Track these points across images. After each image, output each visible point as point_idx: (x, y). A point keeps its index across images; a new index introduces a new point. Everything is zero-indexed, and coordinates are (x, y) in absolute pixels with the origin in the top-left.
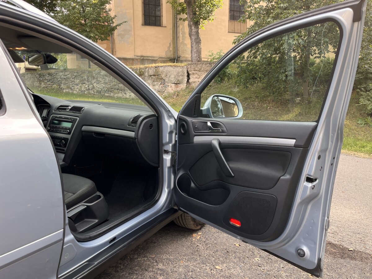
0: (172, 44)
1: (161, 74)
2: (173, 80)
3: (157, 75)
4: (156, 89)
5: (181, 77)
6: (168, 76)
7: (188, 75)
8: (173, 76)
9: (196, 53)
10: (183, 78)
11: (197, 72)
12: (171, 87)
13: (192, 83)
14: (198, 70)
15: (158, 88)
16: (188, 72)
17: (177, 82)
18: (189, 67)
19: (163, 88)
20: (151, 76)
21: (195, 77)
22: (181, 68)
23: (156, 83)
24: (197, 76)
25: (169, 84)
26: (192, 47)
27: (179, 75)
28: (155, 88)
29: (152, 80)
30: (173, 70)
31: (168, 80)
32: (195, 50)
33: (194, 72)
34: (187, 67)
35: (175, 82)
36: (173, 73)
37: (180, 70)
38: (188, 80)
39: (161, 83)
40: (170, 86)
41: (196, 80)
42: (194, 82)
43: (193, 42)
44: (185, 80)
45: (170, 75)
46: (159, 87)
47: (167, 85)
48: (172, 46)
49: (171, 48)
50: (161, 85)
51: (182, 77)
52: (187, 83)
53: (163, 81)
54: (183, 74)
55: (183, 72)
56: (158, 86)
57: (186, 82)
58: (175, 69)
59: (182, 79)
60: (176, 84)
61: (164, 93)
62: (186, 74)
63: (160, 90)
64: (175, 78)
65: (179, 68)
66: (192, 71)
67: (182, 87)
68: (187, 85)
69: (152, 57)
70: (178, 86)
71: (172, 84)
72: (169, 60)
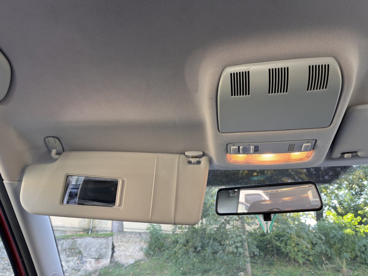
1: (79, 247)
2: (93, 254)
3: (74, 249)
4: (70, 266)
5: (104, 250)
6: (88, 250)
7: (113, 248)
8: (93, 249)
10: (106, 251)
11: (124, 244)
12: (90, 262)
13: (118, 257)
14: (126, 241)
15: (72, 265)
16: (113, 245)
17: (98, 256)
18: (115, 238)
19: (80, 265)
20: (66, 249)
21: (121, 249)
22: (106, 239)
23: (71, 258)
24: (123, 248)
25: (88, 260)
27: (102, 247)
28: (68, 265)
29: (66, 254)
30: (95, 242)
31: (88, 254)
33: (121, 244)
34: (113, 238)
35: (96, 257)
36: (94, 246)
37: (104, 242)
38: (113, 253)
39: (77, 258)
40: (88, 263)
41: (122, 253)
42: (120, 256)
44: (109, 253)
45: (91, 248)
46: (75, 263)
47: (85, 261)
50: (77, 261)
52: (111, 258)
53: (80, 256)
54: (107, 246)
55: (107, 243)
56: (73, 262)
57: (110, 256)
58: (97, 241)
59: (106, 253)
60: (98, 259)
61: (79, 271)
62: (111, 247)
63: (75, 268)
64: (96, 251)
65: (103, 239)
66: (118, 243)
67: (104, 263)
68: (111, 259)
69: (62, 227)
70: (99, 261)
71: (92, 259)
72: (82, 230)
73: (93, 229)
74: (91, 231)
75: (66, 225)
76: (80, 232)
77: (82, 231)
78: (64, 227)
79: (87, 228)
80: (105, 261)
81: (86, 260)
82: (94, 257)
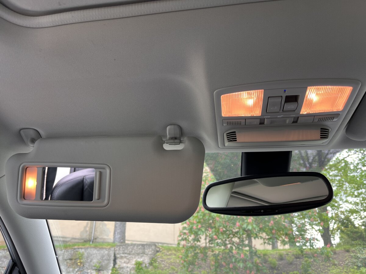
0: (89, 224)
2: (94, 265)
3: (75, 259)
5: (106, 262)
6: (89, 261)
7: (115, 260)
9: (120, 234)
11: (126, 255)
12: (91, 273)
13: (119, 269)
14: (128, 252)
16: (115, 256)
17: (99, 268)
18: (117, 249)
20: (66, 260)
21: (123, 261)
22: (107, 250)
23: (71, 269)
24: (125, 260)
27: (104, 258)
29: (67, 265)
30: (96, 252)
31: (89, 266)
32: (119, 230)
33: (123, 255)
36: (96, 257)
38: (114, 265)
39: (78, 269)
41: (124, 265)
42: (122, 268)
44: (110, 265)
45: (92, 259)
48: (89, 226)
50: (78, 272)
51: (108, 262)
54: (108, 258)
55: (109, 255)
56: (74, 273)
57: (111, 268)
58: (99, 252)
59: (107, 265)
62: (112, 258)
64: (98, 262)
65: (104, 250)
66: (120, 254)
68: (113, 271)
69: (63, 237)
70: (100, 273)
71: (93, 270)
72: (82, 241)
73: (94, 240)
74: (92, 242)
75: (68, 236)
78: (66, 238)
80: (106, 273)
81: (87, 271)
82: (96, 268)
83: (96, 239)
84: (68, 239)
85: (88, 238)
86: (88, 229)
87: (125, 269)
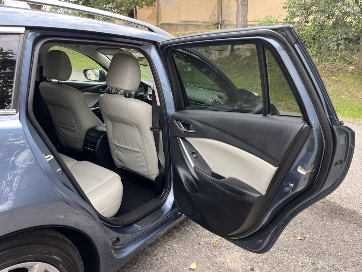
0: (217, 7)
9: (242, 17)
12: (215, 54)
13: (237, 50)
17: (221, 49)
19: (207, 55)
25: (213, 51)
26: (238, 10)
32: (241, 13)
35: (219, 49)
38: (232, 47)
39: (204, 50)
40: (213, 54)
41: (241, 46)
42: (239, 49)
43: (239, 5)
48: (216, 9)
49: (215, 12)
50: (205, 52)
53: (207, 48)
57: (230, 49)
60: (220, 51)
67: (225, 54)
68: (231, 52)
69: (195, 22)
70: (222, 52)
71: (216, 51)
72: (213, 24)
73: (222, 23)
74: (221, 25)
75: (199, 20)
76: (211, 26)
77: (212, 26)
78: (198, 22)
79: (217, 22)
80: (226, 53)
81: (211, 52)
82: (218, 49)
83: (223, 22)
84: (200, 23)
85: (216, 21)
86: (216, 13)
87: (241, 50)
